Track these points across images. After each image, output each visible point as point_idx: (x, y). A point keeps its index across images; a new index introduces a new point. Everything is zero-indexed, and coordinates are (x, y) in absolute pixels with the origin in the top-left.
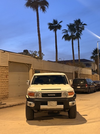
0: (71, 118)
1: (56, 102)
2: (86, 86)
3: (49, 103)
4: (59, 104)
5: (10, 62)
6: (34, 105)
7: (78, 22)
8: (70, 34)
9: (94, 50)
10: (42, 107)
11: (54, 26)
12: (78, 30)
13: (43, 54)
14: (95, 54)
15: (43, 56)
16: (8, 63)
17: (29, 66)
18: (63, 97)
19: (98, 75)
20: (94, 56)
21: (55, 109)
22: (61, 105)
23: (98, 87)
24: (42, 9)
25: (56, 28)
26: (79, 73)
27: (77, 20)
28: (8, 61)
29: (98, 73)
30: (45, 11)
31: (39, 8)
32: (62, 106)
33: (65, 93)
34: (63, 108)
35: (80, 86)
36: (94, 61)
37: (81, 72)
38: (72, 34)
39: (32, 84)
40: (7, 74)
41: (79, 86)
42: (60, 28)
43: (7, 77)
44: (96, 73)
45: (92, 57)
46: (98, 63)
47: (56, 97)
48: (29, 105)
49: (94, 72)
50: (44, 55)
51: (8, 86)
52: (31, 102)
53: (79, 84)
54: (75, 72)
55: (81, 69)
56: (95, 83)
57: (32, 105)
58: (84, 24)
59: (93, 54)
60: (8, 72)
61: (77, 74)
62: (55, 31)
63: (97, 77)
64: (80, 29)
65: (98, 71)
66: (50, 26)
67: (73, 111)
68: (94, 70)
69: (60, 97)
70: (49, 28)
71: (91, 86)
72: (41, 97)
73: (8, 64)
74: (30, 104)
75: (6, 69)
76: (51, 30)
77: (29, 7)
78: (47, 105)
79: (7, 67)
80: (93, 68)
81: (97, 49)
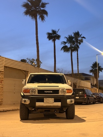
0: (69, 119)
1: (53, 99)
2: (85, 96)
3: (45, 100)
4: (56, 101)
5: (5, 67)
6: (29, 102)
7: (77, 34)
8: (68, 45)
9: (93, 64)
10: (38, 104)
11: (53, 36)
12: (77, 42)
13: (40, 62)
14: (94, 68)
15: (40, 64)
16: (3, 67)
17: (26, 73)
18: (60, 94)
19: (97, 89)
20: (93, 70)
21: (52, 106)
22: (58, 102)
23: (97, 99)
24: (41, 18)
25: (55, 37)
26: (78, 85)
27: (76, 33)
28: (3, 66)
29: (97, 87)
30: (44, 20)
31: (38, 17)
32: (59, 104)
33: (63, 90)
34: (60, 105)
35: (79, 97)
36: (93, 75)
37: (80, 84)
38: (71, 46)
39: (28, 83)
40: (2, 79)
41: (77, 96)
42: (59, 38)
43: (1, 83)
44: (95, 87)
45: (91, 71)
46: (97, 77)
47: (54, 94)
48: (23, 102)
49: (93, 86)
50: (42, 63)
51: (2, 92)
52: (25, 99)
53: (78, 94)
54: (74, 83)
55: (80, 81)
56: (94, 94)
57: (27, 102)
58: (83, 37)
59: (92, 67)
60: (3, 77)
61: (76, 86)
62: (54, 41)
63: (96, 91)
64: (79, 41)
65: (97, 85)
66: (49, 36)
67: (71, 110)
68: (93, 84)
69: (57, 94)
70: (48, 37)
71: (90, 98)
72: (37, 94)
73: (3, 69)
74: (25, 101)
75: (1, 74)
76: (50, 40)
77: (28, 16)
78: (43, 102)
79: (2, 72)
80: (92, 83)
81: (96, 63)
